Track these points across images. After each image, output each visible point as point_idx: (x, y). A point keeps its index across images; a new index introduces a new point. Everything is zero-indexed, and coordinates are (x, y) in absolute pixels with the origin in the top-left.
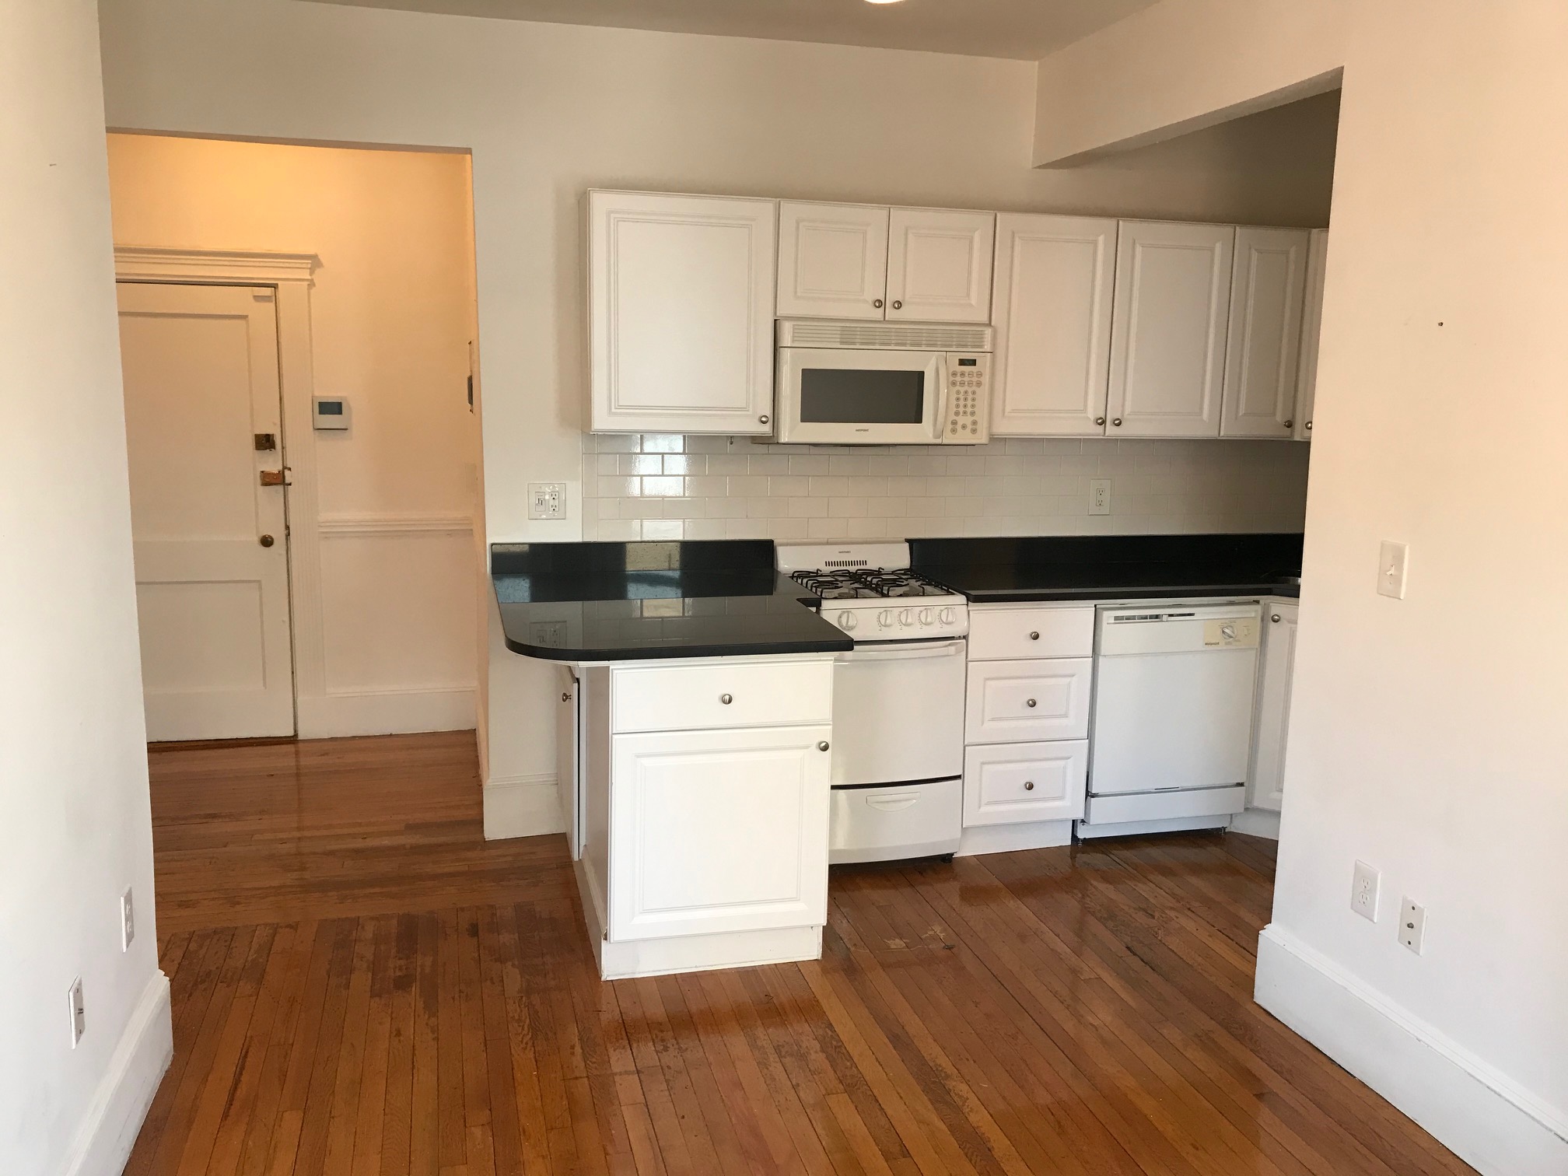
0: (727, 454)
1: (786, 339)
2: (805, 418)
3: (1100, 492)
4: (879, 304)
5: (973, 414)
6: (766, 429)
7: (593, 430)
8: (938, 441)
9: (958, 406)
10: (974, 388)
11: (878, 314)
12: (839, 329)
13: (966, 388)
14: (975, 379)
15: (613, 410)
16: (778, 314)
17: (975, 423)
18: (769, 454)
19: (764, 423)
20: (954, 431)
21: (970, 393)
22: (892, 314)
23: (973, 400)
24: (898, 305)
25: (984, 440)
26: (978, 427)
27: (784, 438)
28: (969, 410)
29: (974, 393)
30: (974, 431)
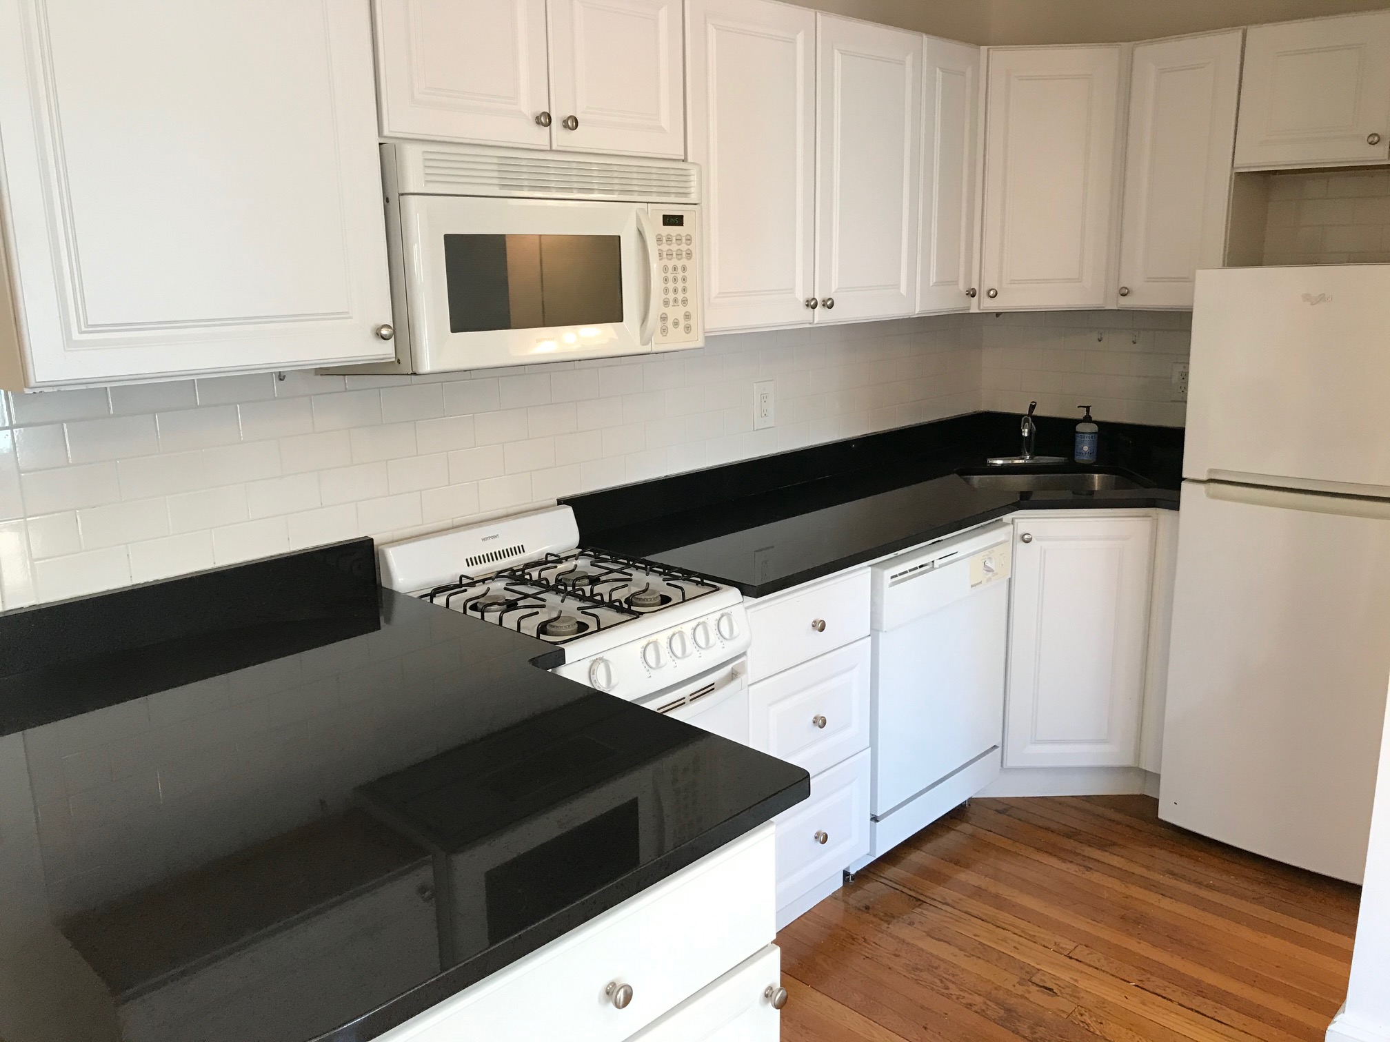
0: (275, 398)
1: (413, 177)
2: (459, 324)
3: (764, 398)
4: (544, 120)
5: (685, 301)
6: (386, 350)
7: (32, 383)
8: (647, 349)
9: (666, 290)
10: (684, 261)
11: (539, 137)
12: (495, 161)
13: (675, 262)
14: (684, 247)
15: (76, 336)
16: (386, 132)
17: (687, 316)
18: (346, 390)
19: (384, 338)
20: (664, 331)
21: (679, 270)
22: (562, 138)
23: (684, 280)
24: (572, 123)
25: (700, 343)
26: (692, 322)
27: (427, 364)
28: (680, 296)
29: (684, 269)
30: (688, 328)
